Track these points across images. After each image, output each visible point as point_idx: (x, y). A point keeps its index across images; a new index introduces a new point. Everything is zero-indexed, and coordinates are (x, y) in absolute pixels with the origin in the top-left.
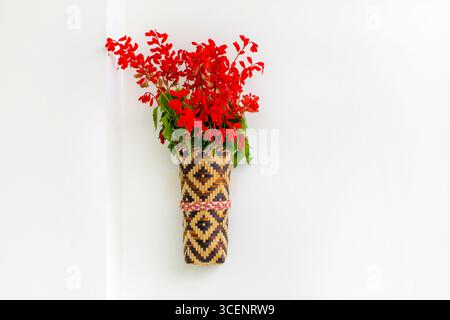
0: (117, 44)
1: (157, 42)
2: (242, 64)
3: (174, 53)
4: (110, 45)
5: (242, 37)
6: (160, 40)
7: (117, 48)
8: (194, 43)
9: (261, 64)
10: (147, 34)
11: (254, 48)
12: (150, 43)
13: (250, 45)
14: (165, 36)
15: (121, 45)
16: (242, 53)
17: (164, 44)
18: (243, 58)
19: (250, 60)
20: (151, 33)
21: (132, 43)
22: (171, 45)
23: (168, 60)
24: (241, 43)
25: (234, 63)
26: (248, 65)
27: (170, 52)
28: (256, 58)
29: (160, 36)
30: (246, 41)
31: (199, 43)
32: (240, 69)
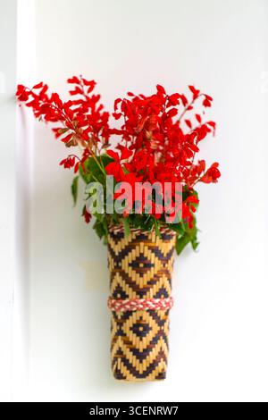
0: (31, 93)
1: (82, 92)
2: (188, 123)
3: (101, 107)
4: (22, 93)
5: (192, 88)
6: (86, 88)
7: (31, 99)
8: (130, 94)
9: (213, 124)
10: (70, 81)
11: (207, 103)
12: (72, 93)
13: (201, 99)
14: (92, 84)
15: (34, 95)
16: (190, 108)
17: (90, 95)
18: (190, 115)
19: (198, 118)
20: (74, 80)
21: (49, 94)
22: (99, 97)
23: (95, 115)
24: (189, 95)
25: (178, 122)
26: (196, 124)
27: (97, 105)
28: (208, 115)
29: (86, 83)
30: (196, 93)
31: (136, 94)
32: (186, 130)
